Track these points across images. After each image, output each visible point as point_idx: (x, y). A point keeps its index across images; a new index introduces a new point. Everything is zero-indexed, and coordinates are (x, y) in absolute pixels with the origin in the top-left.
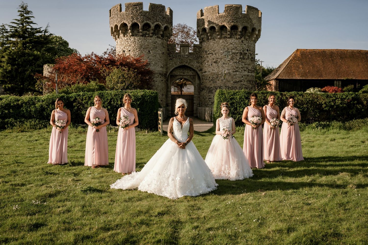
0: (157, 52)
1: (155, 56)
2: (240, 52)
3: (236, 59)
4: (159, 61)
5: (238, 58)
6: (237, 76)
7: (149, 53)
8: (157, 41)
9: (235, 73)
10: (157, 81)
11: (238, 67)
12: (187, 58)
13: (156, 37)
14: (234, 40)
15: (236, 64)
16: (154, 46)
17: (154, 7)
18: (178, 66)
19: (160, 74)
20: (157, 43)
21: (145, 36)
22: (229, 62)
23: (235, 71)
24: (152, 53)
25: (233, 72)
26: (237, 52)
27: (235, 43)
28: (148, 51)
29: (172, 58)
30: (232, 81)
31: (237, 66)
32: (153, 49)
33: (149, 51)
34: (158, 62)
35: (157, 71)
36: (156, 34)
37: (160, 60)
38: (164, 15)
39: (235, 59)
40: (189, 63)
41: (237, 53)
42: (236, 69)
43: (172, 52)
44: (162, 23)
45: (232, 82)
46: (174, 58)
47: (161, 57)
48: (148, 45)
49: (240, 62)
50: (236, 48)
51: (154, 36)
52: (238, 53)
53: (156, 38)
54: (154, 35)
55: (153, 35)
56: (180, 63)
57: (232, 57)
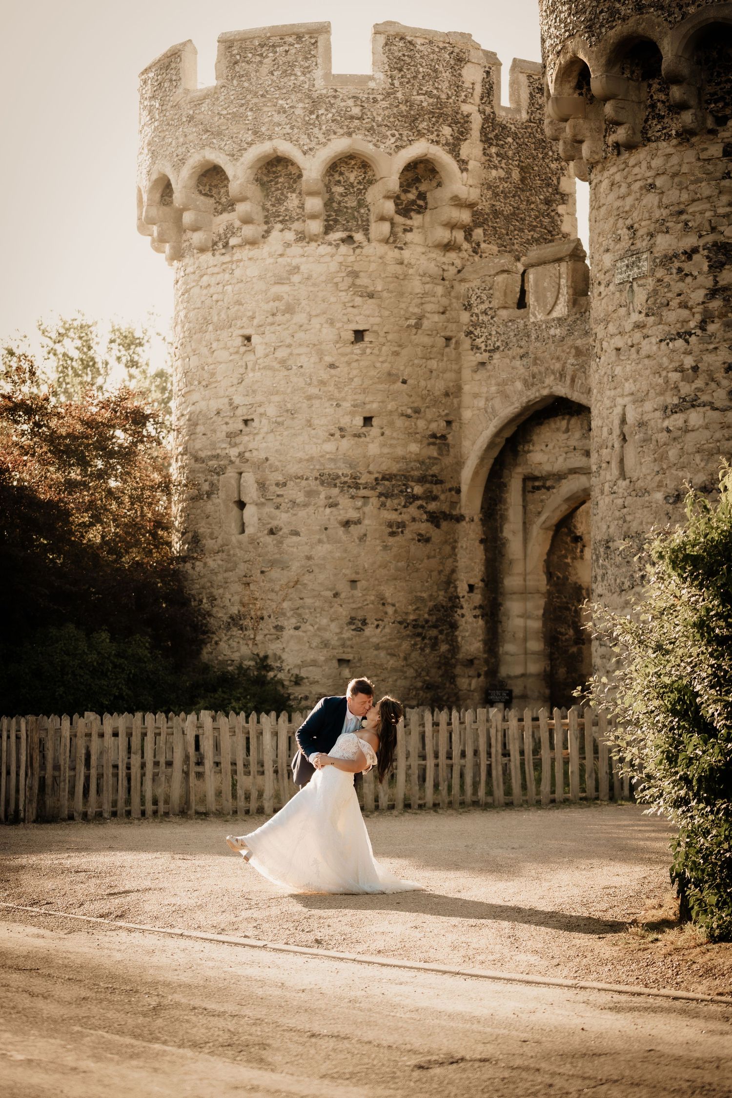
0: (300, 335)
1: (283, 362)
2: (710, 239)
3: (684, 305)
4: (313, 391)
5: (699, 296)
6: (690, 447)
7: (243, 349)
8: (295, 262)
9: (677, 420)
10: (296, 533)
11: (695, 369)
12: (563, 339)
13: (290, 236)
14: (669, 155)
15: (680, 343)
16: (278, 298)
17: (244, 50)
18: (517, 405)
19: (328, 480)
20: (296, 278)
21: (226, 245)
22: (637, 336)
23: (676, 401)
24: (260, 350)
25: (668, 411)
26: (691, 241)
27: (675, 175)
28: (239, 341)
29: (487, 355)
30: (660, 486)
31: (689, 362)
32: (270, 319)
33: (248, 339)
34: (309, 398)
35: (300, 461)
36: (292, 220)
37: (322, 383)
38: (320, 83)
39: (674, 303)
40: (573, 380)
41: (689, 254)
42: (686, 389)
43: (485, 313)
44: (304, 139)
45: (659, 496)
46: (497, 356)
47: (332, 366)
48: (239, 303)
49: (711, 328)
50: (681, 213)
51: (275, 234)
52: (695, 250)
53: (288, 245)
54: (279, 226)
55: (268, 232)
56: (525, 382)
57: (655, 292)
